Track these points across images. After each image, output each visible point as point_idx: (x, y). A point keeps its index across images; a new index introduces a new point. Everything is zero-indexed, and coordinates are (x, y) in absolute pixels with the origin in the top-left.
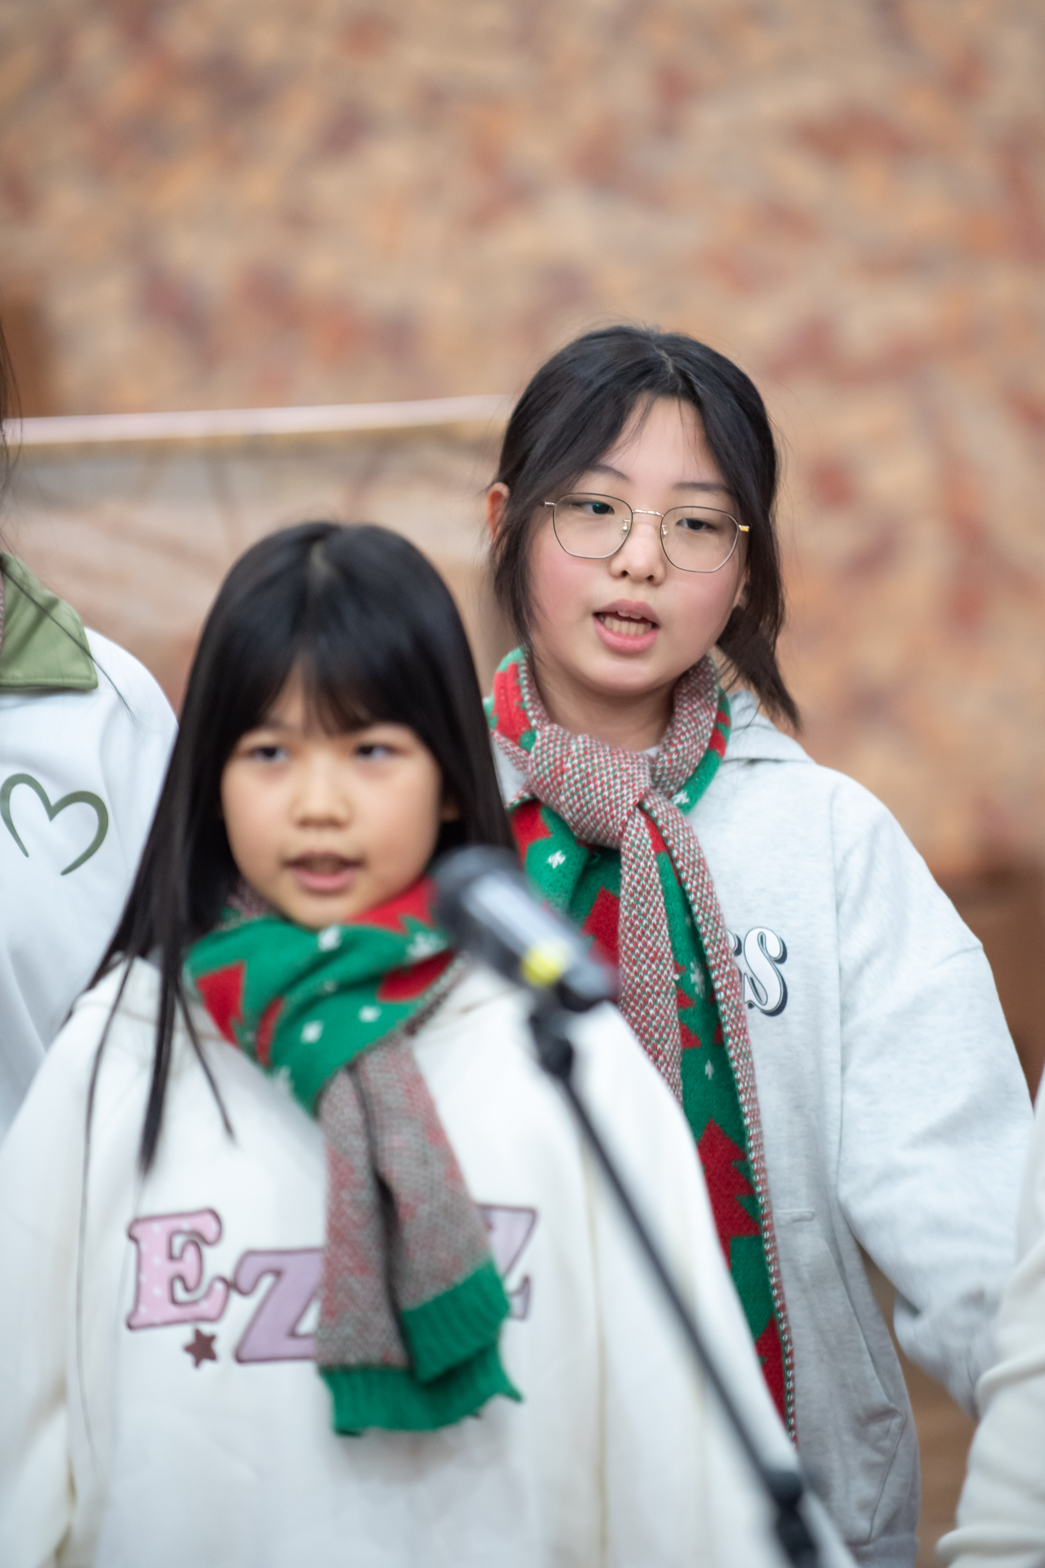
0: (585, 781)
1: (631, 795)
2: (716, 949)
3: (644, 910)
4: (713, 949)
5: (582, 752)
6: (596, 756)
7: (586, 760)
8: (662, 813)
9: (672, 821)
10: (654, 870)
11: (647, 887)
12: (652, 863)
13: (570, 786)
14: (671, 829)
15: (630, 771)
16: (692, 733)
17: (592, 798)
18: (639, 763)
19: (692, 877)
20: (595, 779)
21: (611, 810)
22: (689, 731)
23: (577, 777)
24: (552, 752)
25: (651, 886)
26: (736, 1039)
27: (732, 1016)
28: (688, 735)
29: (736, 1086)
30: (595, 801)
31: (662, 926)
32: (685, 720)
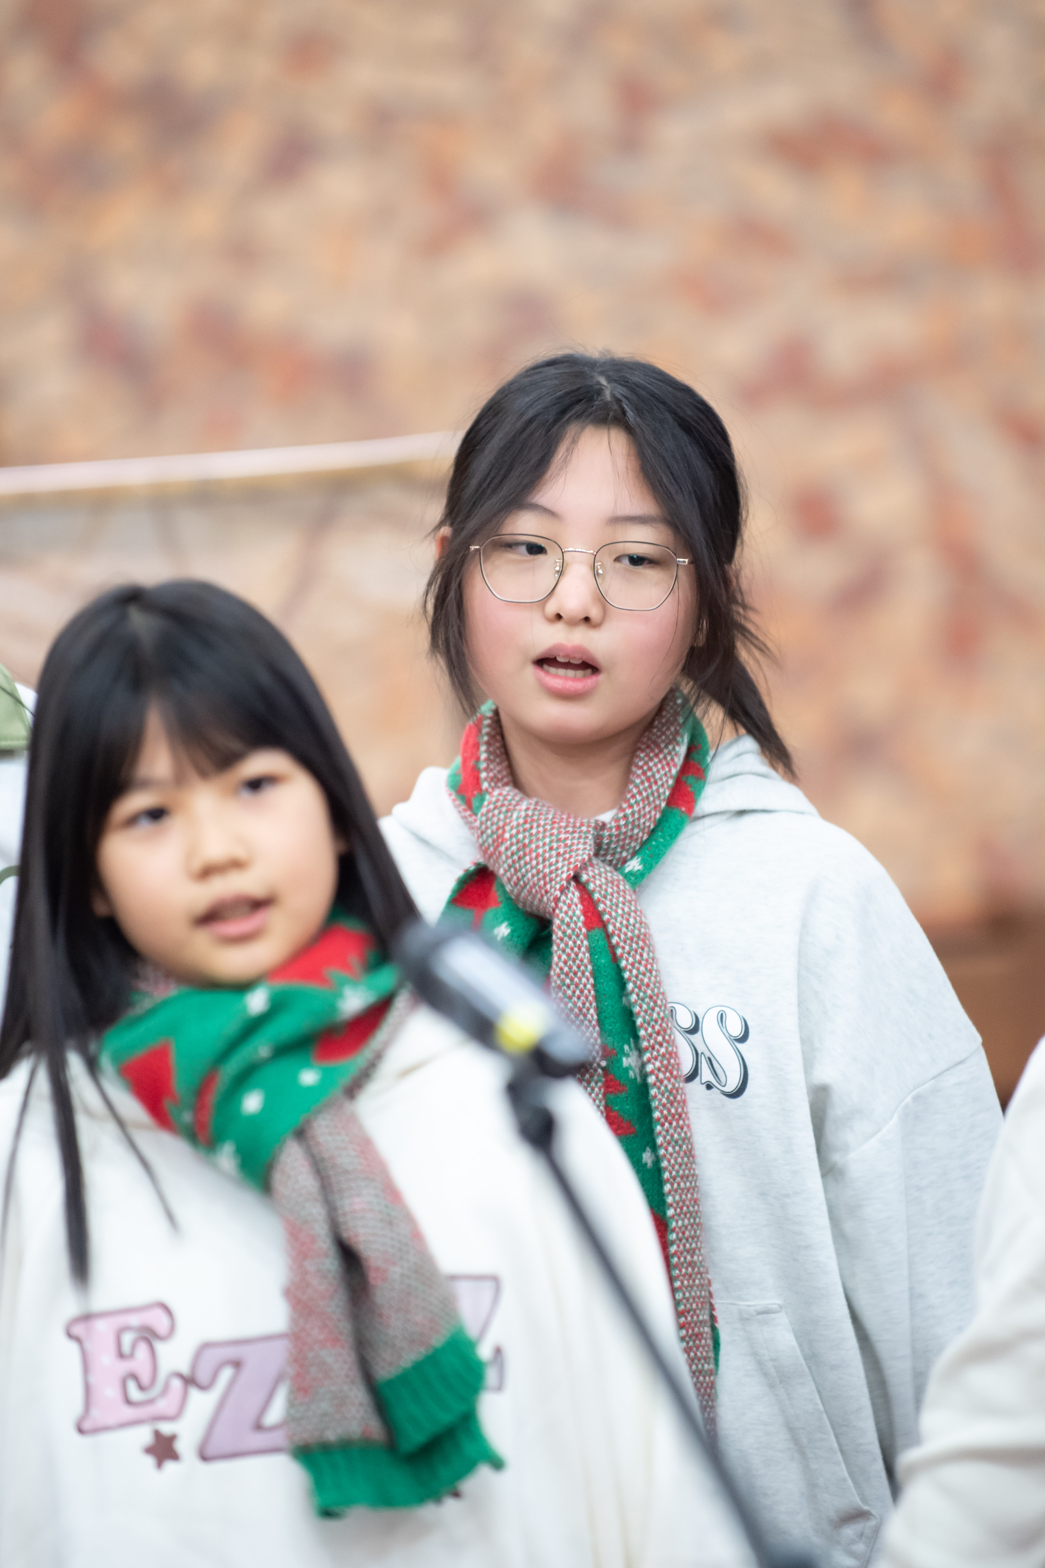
0: (521, 853)
1: (565, 869)
2: (650, 1030)
3: (569, 992)
4: (646, 1030)
5: (521, 821)
6: (535, 825)
7: (525, 830)
8: (600, 886)
9: (612, 894)
10: (583, 949)
11: (575, 968)
12: (582, 942)
13: (507, 858)
14: (608, 903)
15: (569, 842)
16: (644, 794)
17: (527, 871)
18: (581, 832)
19: (629, 953)
20: (531, 851)
21: (545, 884)
22: (640, 793)
23: (514, 848)
24: (495, 819)
25: (579, 967)
26: (667, 1125)
27: (664, 1100)
28: (638, 797)
29: (662, 1175)
30: (530, 875)
31: (588, 1010)
32: (638, 781)
